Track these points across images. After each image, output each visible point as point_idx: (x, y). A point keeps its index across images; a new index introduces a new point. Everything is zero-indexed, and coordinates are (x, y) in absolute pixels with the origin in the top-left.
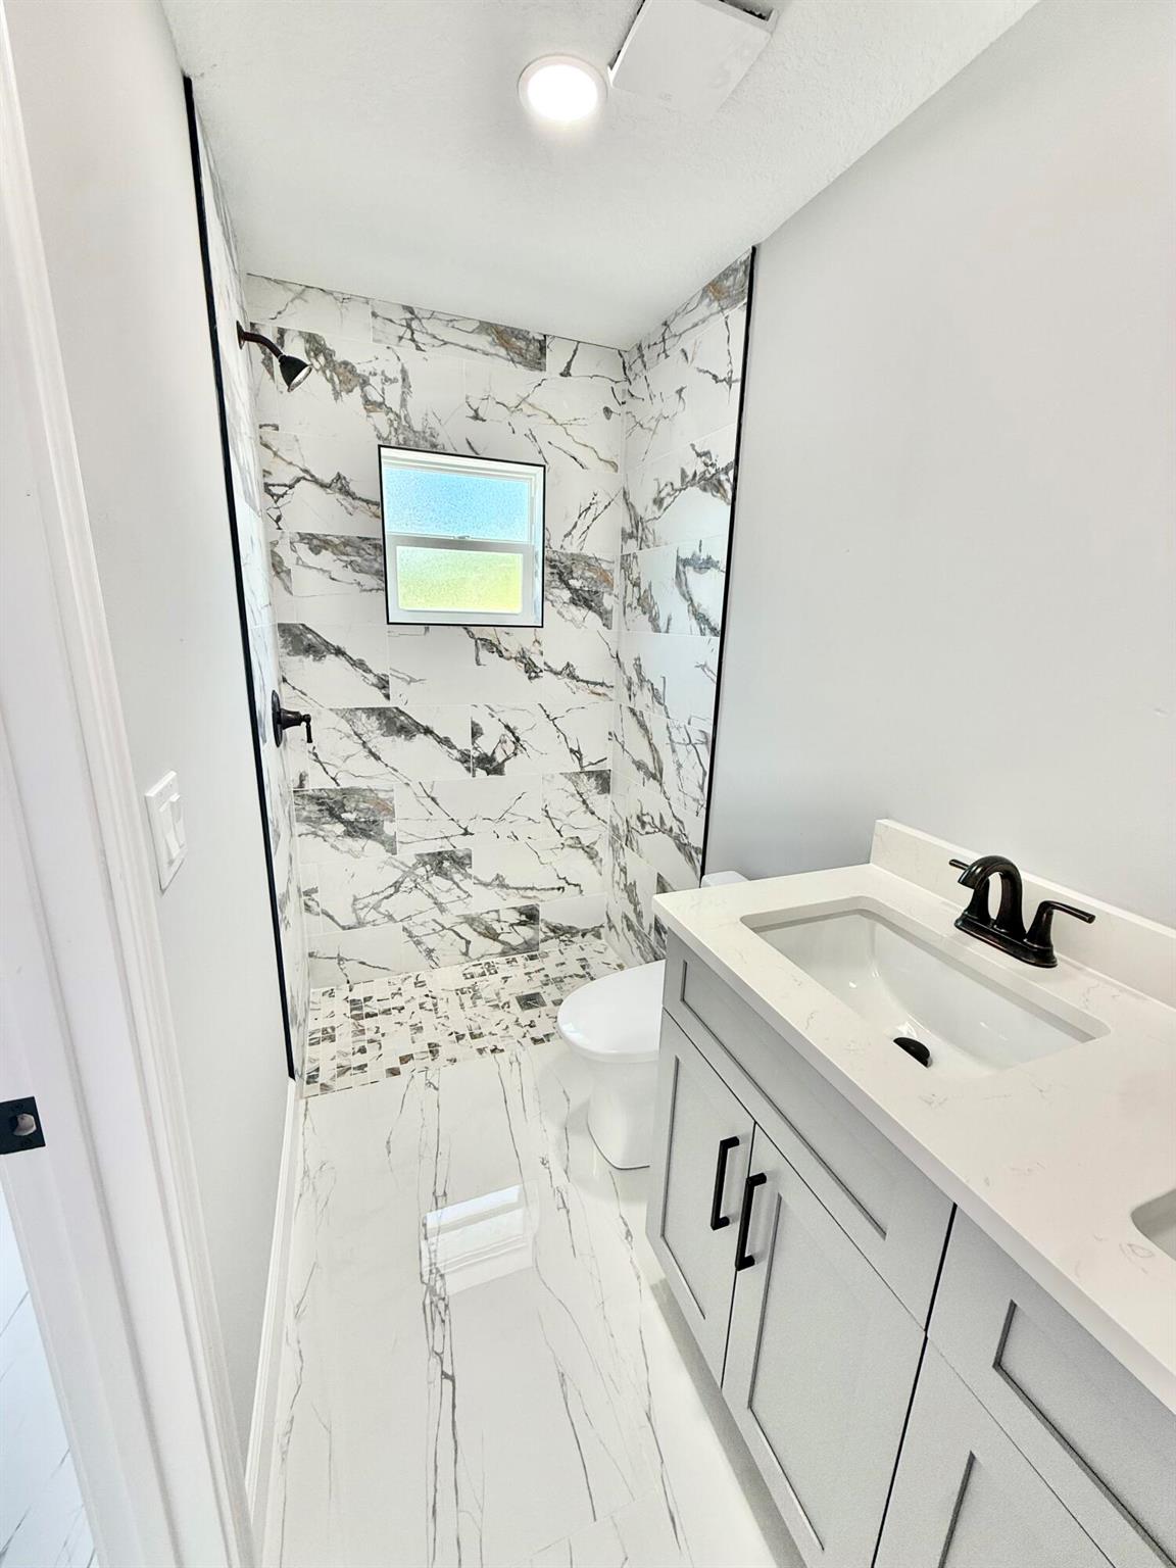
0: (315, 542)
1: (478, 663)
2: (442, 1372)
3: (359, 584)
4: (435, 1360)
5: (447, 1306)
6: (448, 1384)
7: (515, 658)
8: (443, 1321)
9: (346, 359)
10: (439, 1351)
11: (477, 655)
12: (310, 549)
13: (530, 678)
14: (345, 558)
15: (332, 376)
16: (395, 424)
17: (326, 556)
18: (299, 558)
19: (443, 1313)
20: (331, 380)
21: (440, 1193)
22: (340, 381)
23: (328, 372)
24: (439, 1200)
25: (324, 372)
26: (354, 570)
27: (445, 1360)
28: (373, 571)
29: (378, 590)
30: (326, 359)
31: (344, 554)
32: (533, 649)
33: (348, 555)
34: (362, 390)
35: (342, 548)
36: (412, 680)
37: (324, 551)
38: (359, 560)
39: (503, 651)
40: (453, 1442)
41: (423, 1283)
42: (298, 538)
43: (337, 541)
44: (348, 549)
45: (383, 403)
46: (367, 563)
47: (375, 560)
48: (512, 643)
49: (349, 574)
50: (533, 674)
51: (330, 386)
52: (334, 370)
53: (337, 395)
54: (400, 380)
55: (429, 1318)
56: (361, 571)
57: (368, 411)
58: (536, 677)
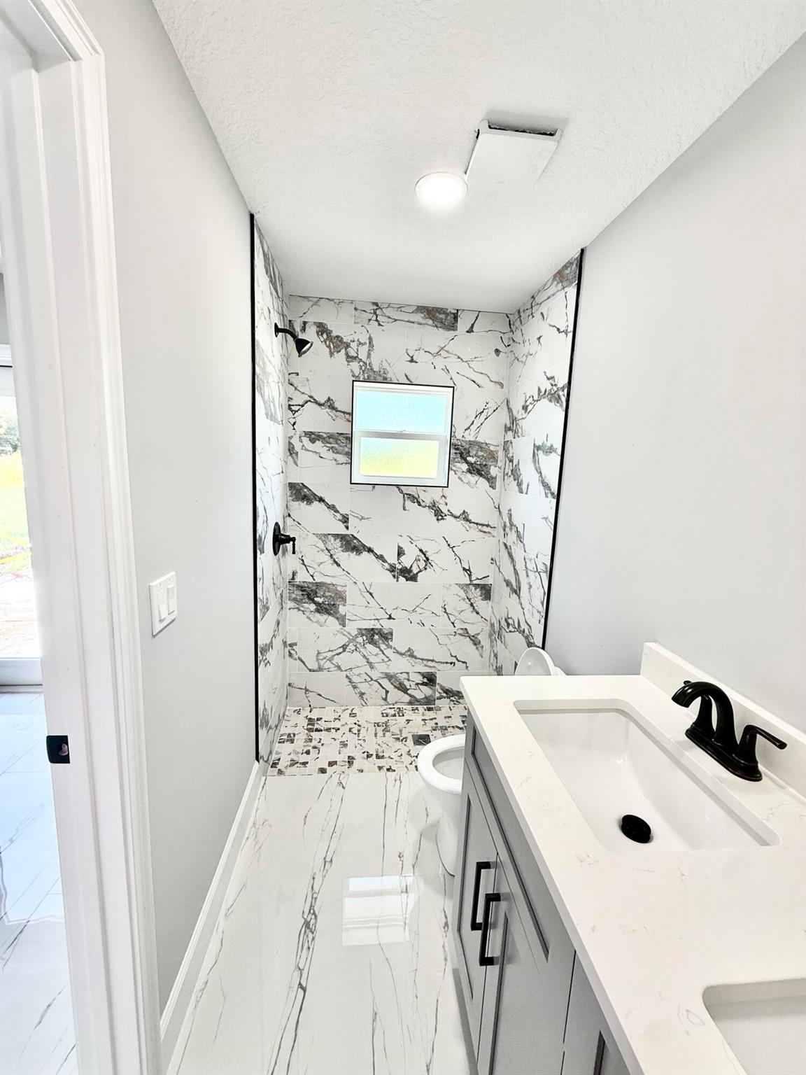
0: (313, 436)
1: (404, 509)
2: (300, 984)
3: (335, 460)
4: (297, 973)
5: (313, 939)
6: (301, 992)
7: (429, 507)
8: (309, 948)
9: (339, 334)
10: (301, 968)
11: (404, 504)
12: (310, 440)
13: (438, 520)
14: (329, 445)
15: (330, 344)
16: (363, 368)
17: (319, 443)
18: (303, 446)
19: (310, 942)
20: (329, 347)
21: (328, 859)
22: (334, 347)
23: (328, 343)
24: (327, 864)
25: (326, 342)
26: (333, 452)
27: (303, 975)
28: (344, 452)
29: (346, 463)
30: (327, 335)
31: (328, 443)
32: (441, 501)
33: (330, 443)
34: (346, 350)
35: (327, 439)
36: (363, 518)
37: (317, 442)
38: (337, 446)
39: (421, 501)
40: (294, 1034)
41: (303, 917)
42: (304, 434)
43: (325, 436)
44: (331, 440)
45: (357, 357)
46: (341, 448)
47: (346, 446)
48: (426, 497)
49: (330, 455)
50: (440, 517)
51: (328, 349)
52: (331, 341)
53: (331, 354)
54: (368, 344)
55: (301, 943)
56: (337, 453)
57: (348, 362)
58: (443, 519)
